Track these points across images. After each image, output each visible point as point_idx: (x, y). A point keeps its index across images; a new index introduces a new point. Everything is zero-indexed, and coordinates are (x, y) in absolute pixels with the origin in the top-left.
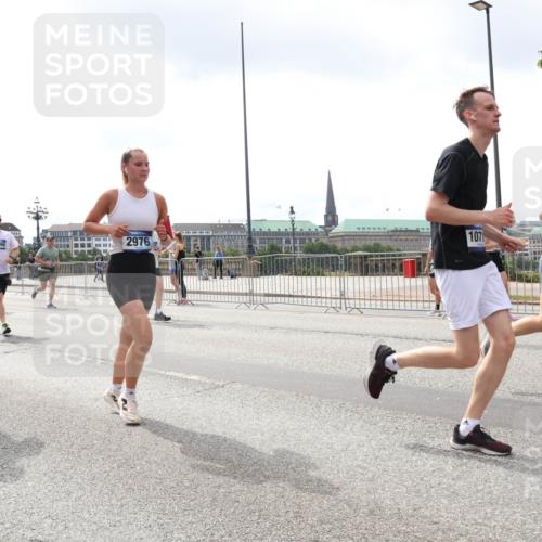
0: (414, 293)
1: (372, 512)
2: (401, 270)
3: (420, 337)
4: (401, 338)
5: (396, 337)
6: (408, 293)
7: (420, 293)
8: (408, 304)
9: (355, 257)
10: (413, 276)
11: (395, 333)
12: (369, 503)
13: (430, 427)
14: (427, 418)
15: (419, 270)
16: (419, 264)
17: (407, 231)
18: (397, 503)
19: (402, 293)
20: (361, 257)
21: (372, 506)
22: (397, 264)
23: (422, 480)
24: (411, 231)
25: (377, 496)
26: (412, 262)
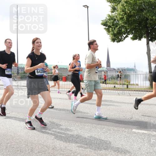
0: (65, 86)
1: (53, 148)
2: (62, 80)
4: (62, 99)
5: (60, 99)
6: (64, 86)
7: (67, 86)
8: (64, 89)
9: (49, 75)
10: (65, 81)
11: (60, 97)
12: (52, 146)
13: (70, 124)
14: (69, 121)
15: (67, 80)
16: (67, 78)
17: (64, 68)
18: (60, 146)
19: (62, 86)
20: (50, 76)
21: (53, 147)
22: (61, 78)
23: (67, 139)
24: (65, 68)
25: (55, 144)
26: (65, 77)
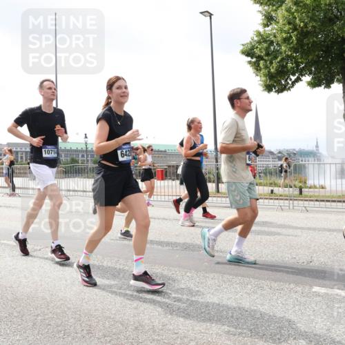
0: (163, 191)
1: (136, 328)
3: (166, 217)
7: (166, 190)
8: (159, 197)
10: (162, 179)
12: (134, 322)
14: (171, 268)
15: (166, 176)
16: (166, 172)
18: (152, 323)
21: (137, 325)
23: (168, 306)
24: (161, 151)
25: (140, 318)
26: (162, 171)
